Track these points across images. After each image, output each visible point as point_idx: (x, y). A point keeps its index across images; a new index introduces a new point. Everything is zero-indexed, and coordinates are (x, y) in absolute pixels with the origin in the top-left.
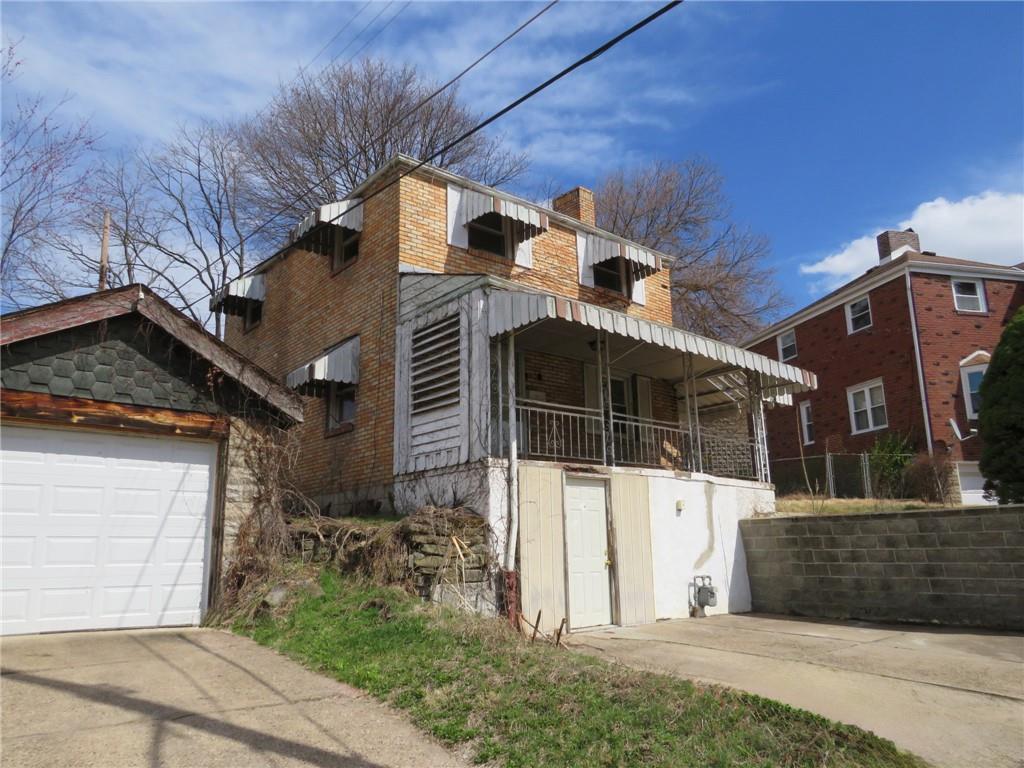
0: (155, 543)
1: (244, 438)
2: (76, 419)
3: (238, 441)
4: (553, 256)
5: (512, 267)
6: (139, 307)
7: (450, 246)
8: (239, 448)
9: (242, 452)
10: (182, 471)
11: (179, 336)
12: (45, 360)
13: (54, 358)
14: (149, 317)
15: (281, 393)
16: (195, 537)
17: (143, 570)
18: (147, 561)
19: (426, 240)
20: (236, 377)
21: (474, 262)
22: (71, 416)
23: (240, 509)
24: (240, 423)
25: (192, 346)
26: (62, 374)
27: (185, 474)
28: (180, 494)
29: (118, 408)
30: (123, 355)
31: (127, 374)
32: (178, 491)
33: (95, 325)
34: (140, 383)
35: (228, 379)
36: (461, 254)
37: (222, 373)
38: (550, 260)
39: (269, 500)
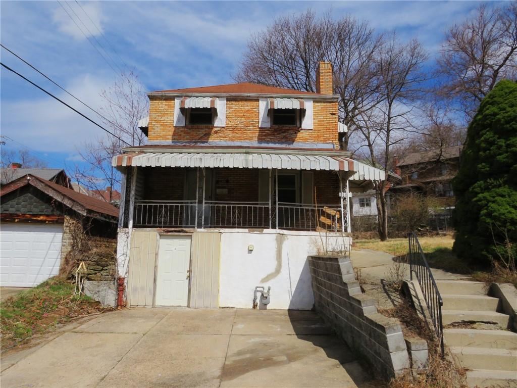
0: (44, 260)
1: (69, 223)
2: (16, 220)
3: (67, 224)
4: (242, 117)
5: (212, 128)
6: (30, 182)
7: (175, 127)
8: (67, 227)
9: (68, 228)
10: (53, 236)
11: (42, 190)
12: (8, 203)
13: (10, 202)
14: (32, 184)
15: (78, 205)
16: (57, 258)
17: (40, 269)
18: (41, 266)
19: (162, 127)
20: (61, 201)
21: (189, 131)
22: (15, 220)
23: (67, 248)
24: (68, 218)
25: (46, 192)
26: (12, 207)
27: (54, 236)
28: (52, 243)
29: (29, 216)
30: (31, 198)
31: (31, 204)
32: (51, 242)
33: (16, 190)
34: (36, 207)
35: (59, 202)
36: (182, 129)
37: (56, 201)
38: (239, 119)
39: (78, 245)
